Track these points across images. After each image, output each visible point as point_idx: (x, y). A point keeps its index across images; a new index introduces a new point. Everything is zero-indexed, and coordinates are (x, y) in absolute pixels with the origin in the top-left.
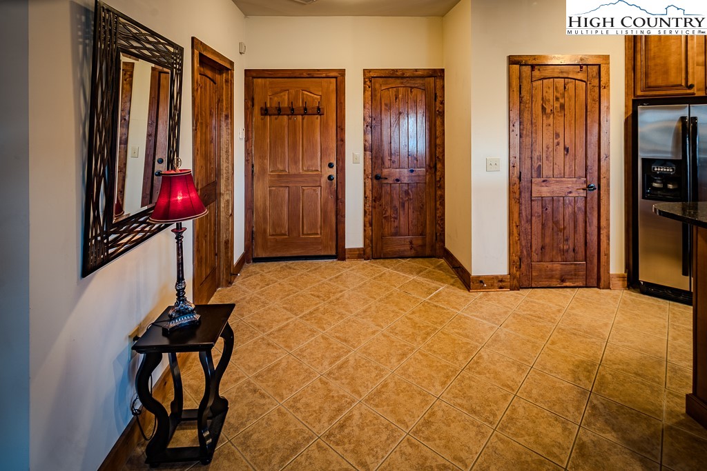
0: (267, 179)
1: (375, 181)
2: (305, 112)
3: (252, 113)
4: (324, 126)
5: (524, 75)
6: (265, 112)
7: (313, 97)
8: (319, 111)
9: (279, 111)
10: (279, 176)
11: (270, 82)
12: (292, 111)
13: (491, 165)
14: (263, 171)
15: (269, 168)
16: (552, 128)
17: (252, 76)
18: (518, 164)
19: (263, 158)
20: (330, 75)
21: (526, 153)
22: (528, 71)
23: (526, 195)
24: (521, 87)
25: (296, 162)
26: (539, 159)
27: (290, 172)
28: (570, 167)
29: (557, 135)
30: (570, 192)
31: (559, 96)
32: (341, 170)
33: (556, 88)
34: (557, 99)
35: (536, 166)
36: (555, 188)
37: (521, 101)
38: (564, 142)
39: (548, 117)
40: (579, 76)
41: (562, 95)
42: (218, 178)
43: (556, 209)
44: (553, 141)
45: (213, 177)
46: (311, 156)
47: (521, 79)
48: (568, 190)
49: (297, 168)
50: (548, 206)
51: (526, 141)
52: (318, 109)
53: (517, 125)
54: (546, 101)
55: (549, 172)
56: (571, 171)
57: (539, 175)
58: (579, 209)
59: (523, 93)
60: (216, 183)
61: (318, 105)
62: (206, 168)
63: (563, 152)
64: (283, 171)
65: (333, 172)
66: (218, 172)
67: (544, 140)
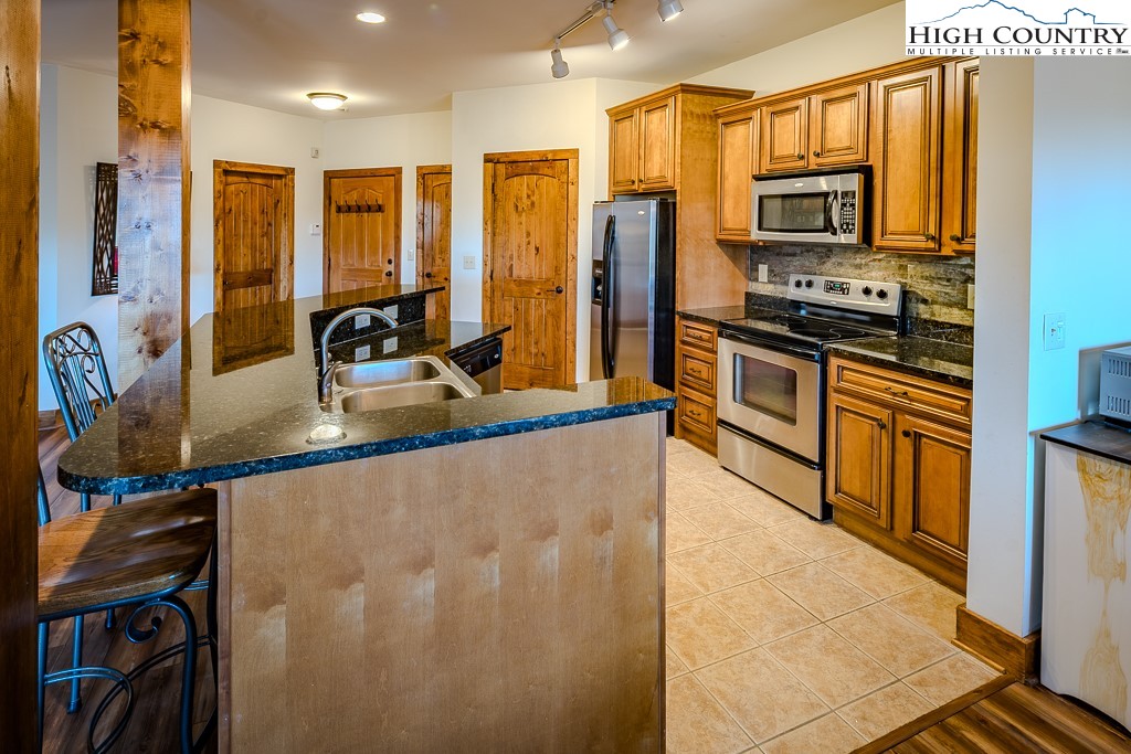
0: (340, 272)
1: (426, 278)
2: (369, 209)
3: (329, 211)
4: (385, 223)
5: (498, 172)
6: (339, 210)
7: (375, 194)
8: (380, 209)
9: (349, 209)
10: (350, 270)
11: (344, 183)
12: (359, 209)
13: (468, 263)
14: (338, 264)
15: (342, 262)
16: (524, 226)
17: (329, 176)
18: (489, 263)
19: (337, 252)
20: (389, 173)
21: (499, 252)
22: (501, 168)
23: (498, 294)
24: (493, 185)
25: (362, 257)
26: (511, 258)
27: (357, 266)
28: (540, 267)
29: (528, 234)
30: (539, 294)
31: (530, 193)
32: (398, 266)
33: (528, 185)
34: (528, 196)
35: (508, 265)
36: (525, 288)
37: (495, 199)
38: (535, 241)
39: (520, 216)
40: (549, 172)
41: (533, 192)
42: (275, 266)
43: (527, 311)
44: (525, 240)
45: (266, 265)
46: (374, 252)
47: (495, 177)
48: (537, 291)
49: (363, 263)
50: (519, 307)
51: (499, 239)
52: (380, 206)
53: (489, 223)
54: (518, 198)
55: (521, 271)
56: (541, 272)
57: (511, 275)
58: (549, 311)
59: (497, 191)
60: (272, 271)
61: (380, 202)
62: (254, 257)
63: (534, 251)
64: (353, 265)
65: (391, 268)
66: (276, 262)
67: (516, 238)
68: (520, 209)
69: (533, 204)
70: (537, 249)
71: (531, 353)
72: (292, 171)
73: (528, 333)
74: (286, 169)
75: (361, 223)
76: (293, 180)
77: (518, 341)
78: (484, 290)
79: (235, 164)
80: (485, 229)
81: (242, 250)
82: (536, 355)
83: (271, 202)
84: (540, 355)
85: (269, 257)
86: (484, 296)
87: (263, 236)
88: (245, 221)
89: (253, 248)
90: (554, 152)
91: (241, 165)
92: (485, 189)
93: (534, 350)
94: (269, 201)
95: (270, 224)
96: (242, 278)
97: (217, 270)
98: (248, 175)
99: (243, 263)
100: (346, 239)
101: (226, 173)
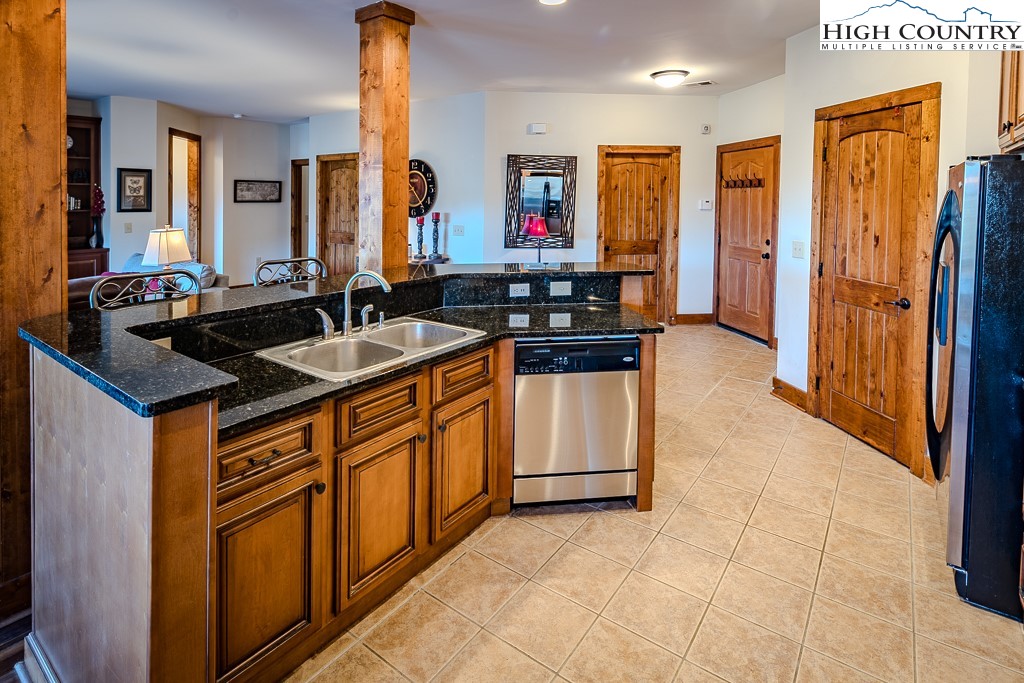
0: (728, 249)
2: (751, 184)
3: (720, 186)
4: (765, 199)
5: (831, 132)
6: (728, 186)
7: (757, 168)
8: (760, 183)
9: (735, 184)
10: (735, 248)
11: (733, 157)
12: (743, 184)
13: (796, 250)
14: (726, 240)
15: (729, 238)
16: (861, 205)
17: (722, 151)
18: (817, 253)
19: (726, 229)
20: (768, 143)
21: (830, 240)
22: (836, 125)
23: (828, 296)
24: (825, 150)
25: (745, 236)
26: (844, 249)
27: (741, 245)
28: (881, 266)
29: (866, 217)
30: (877, 304)
31: (869, 157)
32: (774, 248)
33: (867, 146)
34: (867, 163)
35: (840, 258)
36: (859, 293)
37: (827, 169)
38: (874, 227)
39: (856, 190)
40: (894, 124)
41: (873, 155)
42: (661, 237)
43: (862, 324)
44: (861, 225)
45: (653, 236)
46: (755, 232)
47: (827, 140)
48: (875, 299)
49: (745, 243)
50: (853, 318)
51: (831, 221)
52: (759, 181)
53: (819, 198)
54: (856, 166)
55: (856, 270)
56: (881, 273)
57: (844, 273)
58: (890, 333)
59: (830, 158)
60: (657, 242)
61: (760, 177)
62: (639, 228)
63: (873, 243)
64: (737, 243)
65: (768, 250)
66: (662, 234)
67: (851, 222)
68: (856, 181)
69: (872, 172)
70: (877, 239)
71: (866, 388)
72: (678, 149)
73: (863, 358)
74: (670, 148)
75: (744, 199)
76: (678, 158)
77: (850, 366)
78: (812, 288)
79: (617, 147)
80: (814, 208)
81: (628, 221)
82: (873, 392)
83: (658, 179)
84: (877, 393)
85: (655, 229)
86: (812, 295)
87: (649, 210)
88: (631, 196)
89: (639, 220)
90: (902, 93)
91: (623, 147)
92: (815, 156)
93: (870, 385)
94: (656, 178)
95: (656, 199)
96: (626, 246)
97: (599, 237)
98: (633, 156)
99: (628, 233)
100: (733, 215)
101: (608, 155)
